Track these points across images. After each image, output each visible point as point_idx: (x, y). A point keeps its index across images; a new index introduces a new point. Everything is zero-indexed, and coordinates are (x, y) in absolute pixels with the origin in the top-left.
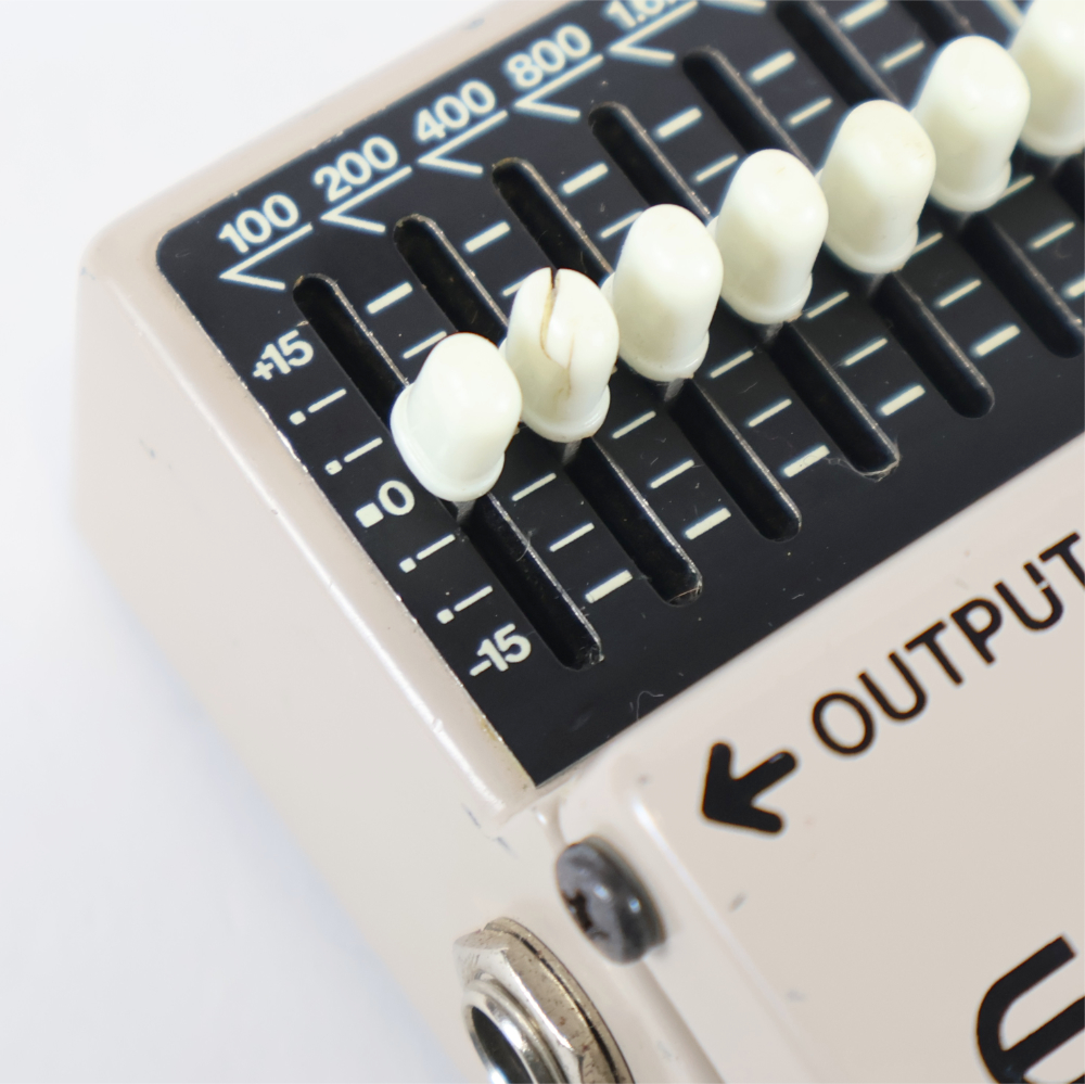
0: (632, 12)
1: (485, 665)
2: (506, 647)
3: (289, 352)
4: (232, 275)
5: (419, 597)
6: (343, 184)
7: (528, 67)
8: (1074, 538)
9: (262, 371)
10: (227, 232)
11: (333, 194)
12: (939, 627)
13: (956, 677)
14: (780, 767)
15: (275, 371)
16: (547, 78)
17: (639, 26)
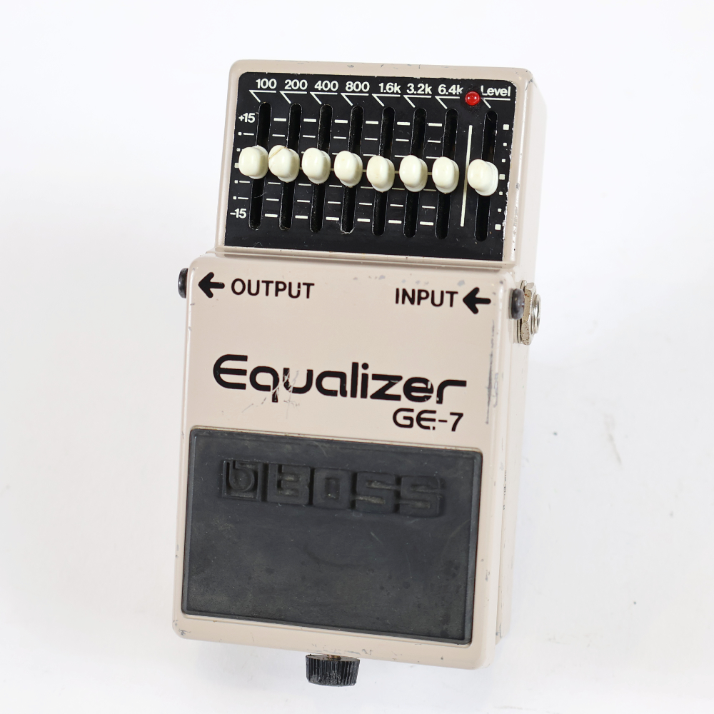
0: (385, 88)
1: (234, 214)
2: (241, 213)
3: (249, 117)
4: (252, 91)
5: (233, 189)
6: (291, 86)
7: (351, 86)
8: (313, 284)
9: (241, 118)
10: (258, 81)
11: (286, 88)
12: (272, 282)
13: (267, 294)
14: (221, 286)
15: (244, 120)
16: (353, 91)
17: (383, 93)
